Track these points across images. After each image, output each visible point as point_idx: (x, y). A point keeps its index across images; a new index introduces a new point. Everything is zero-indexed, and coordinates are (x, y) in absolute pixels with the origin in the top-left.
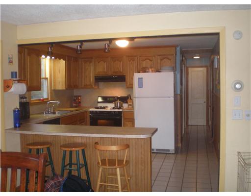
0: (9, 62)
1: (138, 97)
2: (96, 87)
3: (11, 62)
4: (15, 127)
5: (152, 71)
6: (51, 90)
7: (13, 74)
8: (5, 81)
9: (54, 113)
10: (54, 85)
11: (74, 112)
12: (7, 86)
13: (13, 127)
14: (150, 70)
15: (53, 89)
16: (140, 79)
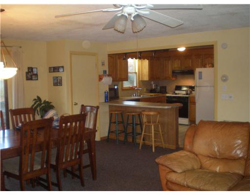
0: (102, 65)
1: (199, 87)
2: (174, 79)
3: (103, 64)
4: (106, 101)
5: (209, 67)
6: (139, 81)
7: (105, 72)
8: (99, 76)
9: (140, 96)
10: (142, 78)
11: (153, 96)
12: (100, 79)
13: (104, 101)
14: (208, 66)
15: (140, 80)
16: (200, 73)
